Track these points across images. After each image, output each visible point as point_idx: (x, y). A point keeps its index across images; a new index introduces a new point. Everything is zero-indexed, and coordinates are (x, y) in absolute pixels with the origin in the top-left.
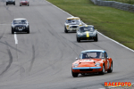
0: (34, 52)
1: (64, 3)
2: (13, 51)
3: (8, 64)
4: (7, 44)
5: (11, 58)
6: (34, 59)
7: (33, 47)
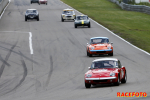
0: (52, 63)
1: (87, 8)
2: (27, 62)
3: (22, 77)
4: (21, 54)
5: (26, 70)
6: (51, 71)
7: (51, 58)
